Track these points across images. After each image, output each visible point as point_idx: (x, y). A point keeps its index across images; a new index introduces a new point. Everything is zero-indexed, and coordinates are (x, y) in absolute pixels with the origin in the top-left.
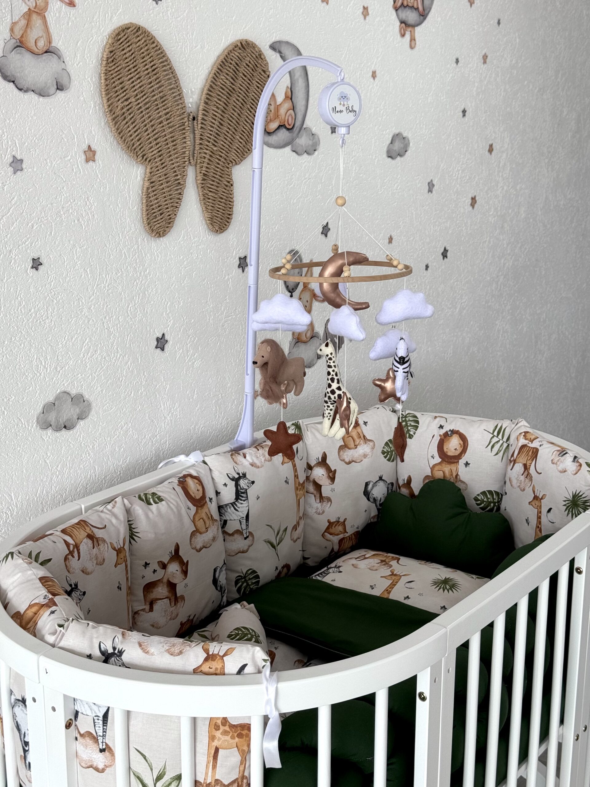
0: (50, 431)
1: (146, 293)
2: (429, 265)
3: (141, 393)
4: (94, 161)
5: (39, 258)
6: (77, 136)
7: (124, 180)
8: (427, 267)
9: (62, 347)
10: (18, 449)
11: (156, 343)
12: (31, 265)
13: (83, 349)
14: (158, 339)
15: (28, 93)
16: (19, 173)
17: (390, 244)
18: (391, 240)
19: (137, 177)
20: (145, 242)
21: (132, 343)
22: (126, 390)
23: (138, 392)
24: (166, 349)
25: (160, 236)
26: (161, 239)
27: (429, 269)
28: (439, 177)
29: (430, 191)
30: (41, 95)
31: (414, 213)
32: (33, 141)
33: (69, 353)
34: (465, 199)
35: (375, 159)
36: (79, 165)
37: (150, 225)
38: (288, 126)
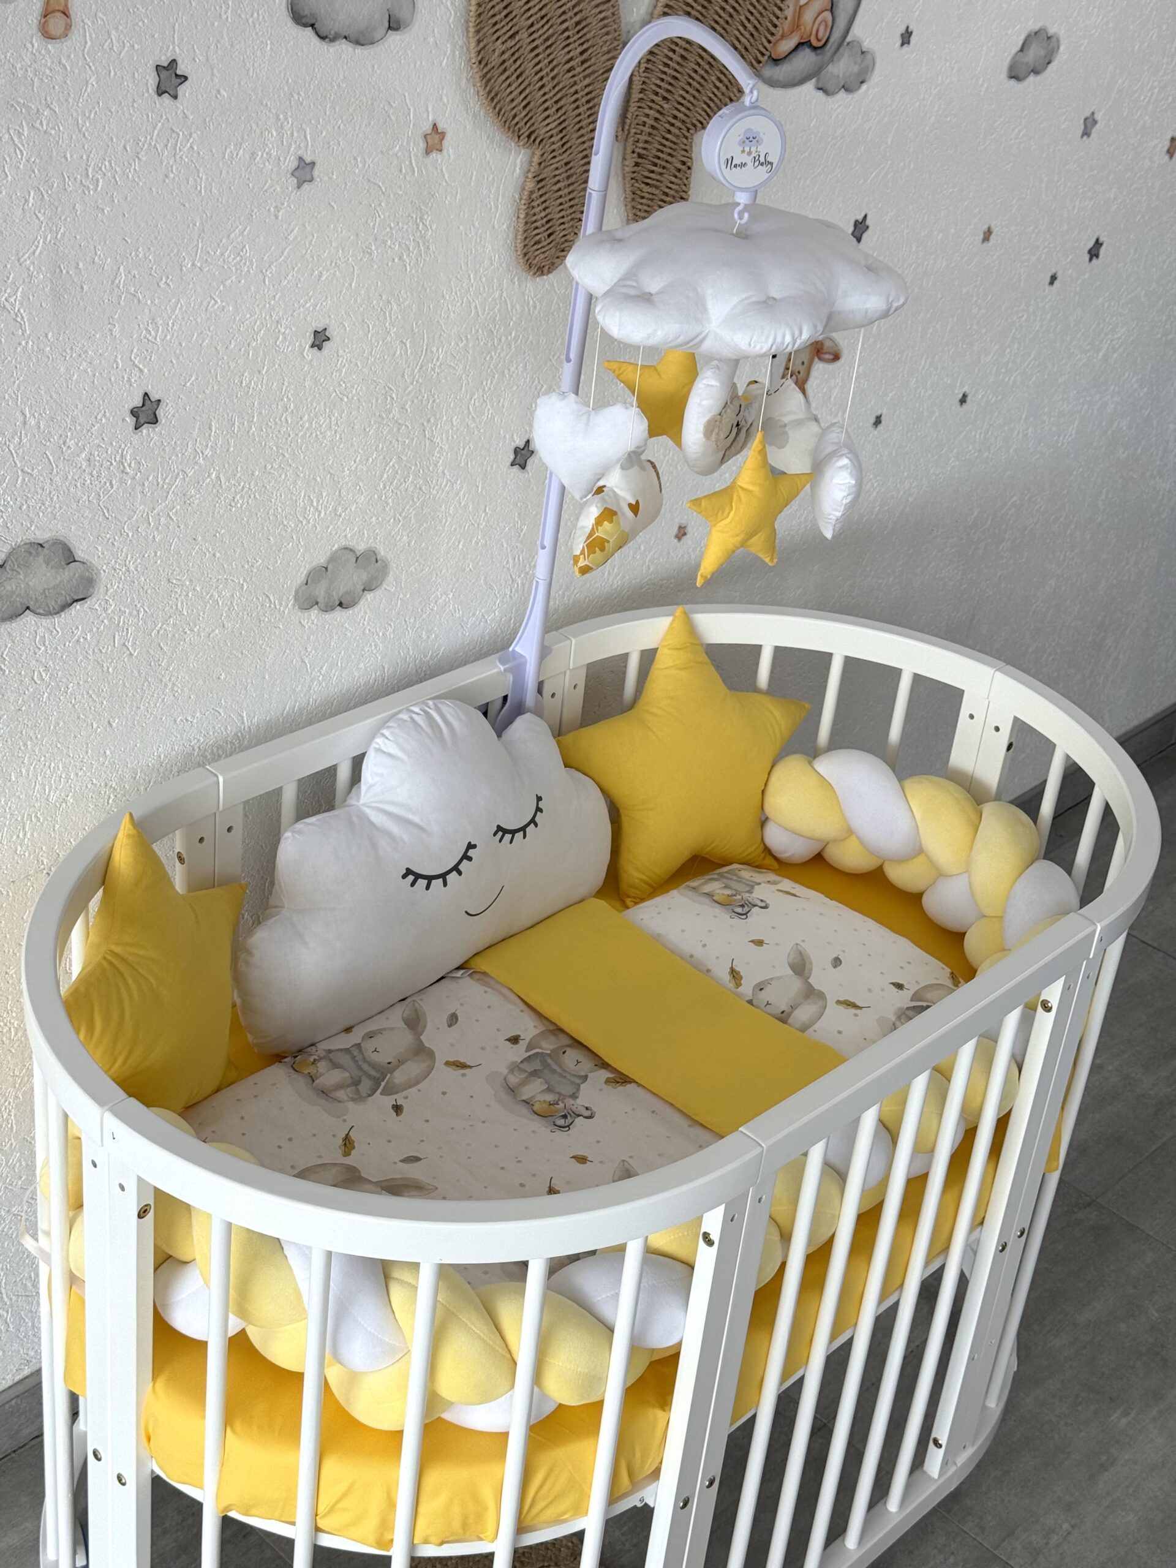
0: (314, 613)
1: (506, 372)
2: (1059, 275)
3: (477, 543)
4: (441, 151)
5: (325, 329)
6: (415, 109)
7: (490, 178)
8: (1053, 279)
9: (350, 476)
10: (261, 642)
11: (512, 457)
12: (310, 343)
13: (385, 476)
14: (517, 451)
15: (337, 43)
16: (306, 186)
17: (985, 244)
18: (988, 235)
19: (515, 170)
20: (514, 283)
21: (471, 461)
22: (451, 539)
23: (471, 541)
24: (528, 467)
25: (543, 274)
26: (545, 277)
27: (1056, 283)
28: (1108, 106)
29: (1086, 133)
30: (358, 43)
31: (1045, 180)
32: (336, 128)
33: (361, 484)
34: (1157, 141)
35: (982, 85)
36: (413, 162)
37: (527, 257)
38: (815, 43)
